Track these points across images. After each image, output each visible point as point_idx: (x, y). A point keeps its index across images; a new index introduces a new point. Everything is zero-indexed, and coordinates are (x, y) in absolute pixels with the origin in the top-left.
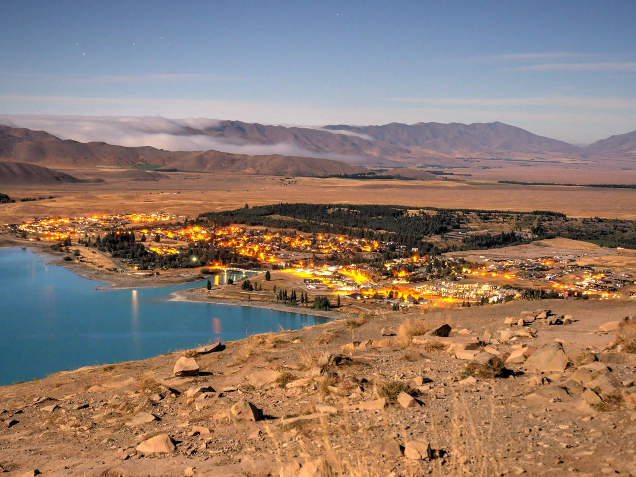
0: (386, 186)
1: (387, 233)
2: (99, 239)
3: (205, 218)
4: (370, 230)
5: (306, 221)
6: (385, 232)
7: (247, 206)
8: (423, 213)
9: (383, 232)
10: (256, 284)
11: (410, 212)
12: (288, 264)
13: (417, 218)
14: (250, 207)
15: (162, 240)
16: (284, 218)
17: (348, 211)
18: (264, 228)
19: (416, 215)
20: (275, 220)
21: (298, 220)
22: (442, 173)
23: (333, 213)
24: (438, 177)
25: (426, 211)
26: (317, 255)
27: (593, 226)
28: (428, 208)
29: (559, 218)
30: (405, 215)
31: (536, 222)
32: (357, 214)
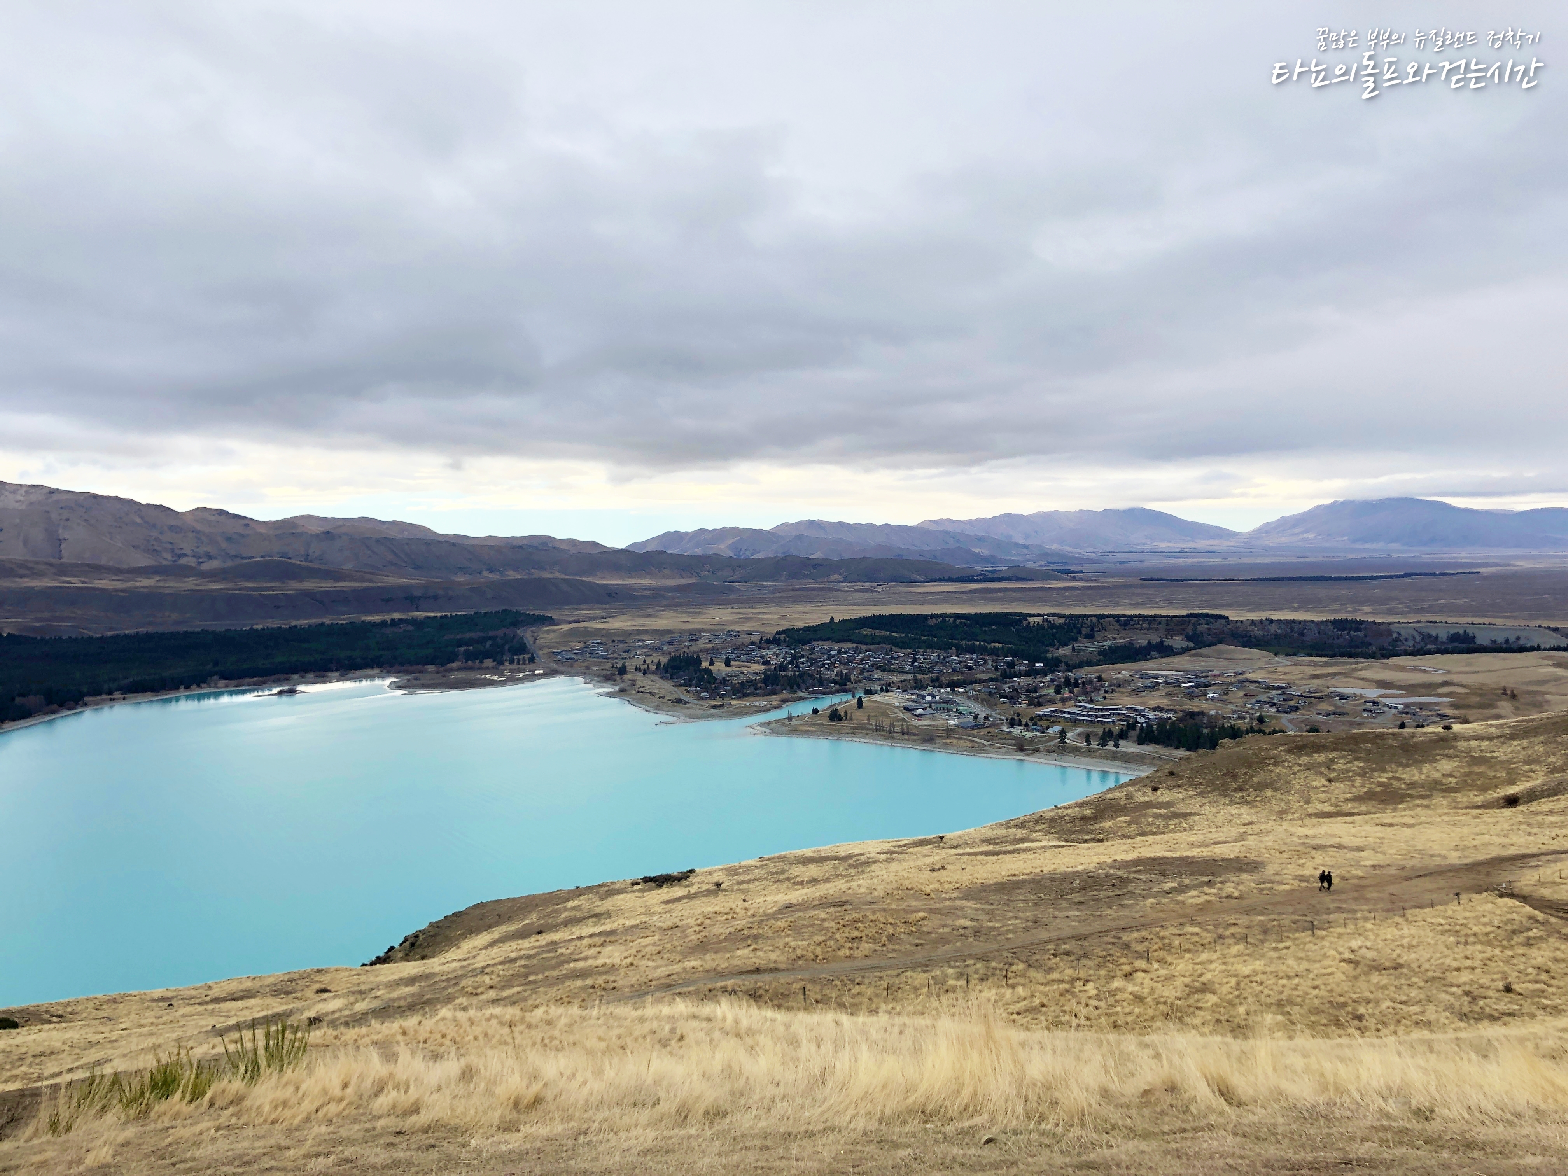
0: (1000, 590)
1: (1003, 647)
2: (659, 665)
3: (783, 637)
4: (982, 643)
5: (904, 635)
6: (1000, 645)
7: (832, 619)
8: (1048, 621)
9: (998, 645)
10: (846, 713)
11: (1031, 619)
13: (1039, 627)
14: (836, 620)
15: (732, 663)
16: (877, 633)
17: (955, 621)
18: (854, 645)
19: (1038, 624)
20: (867, 636)
21: (895, 635)
22: (1069, 571)
24: (1065, 576)
25: (1051, 619)
26: (919, 676)
27: (1263, 630)
28: (1054, 615)
29: (1220, 621)
30: (1025, 623)
31: (1190, 627)
32: (965, 624)
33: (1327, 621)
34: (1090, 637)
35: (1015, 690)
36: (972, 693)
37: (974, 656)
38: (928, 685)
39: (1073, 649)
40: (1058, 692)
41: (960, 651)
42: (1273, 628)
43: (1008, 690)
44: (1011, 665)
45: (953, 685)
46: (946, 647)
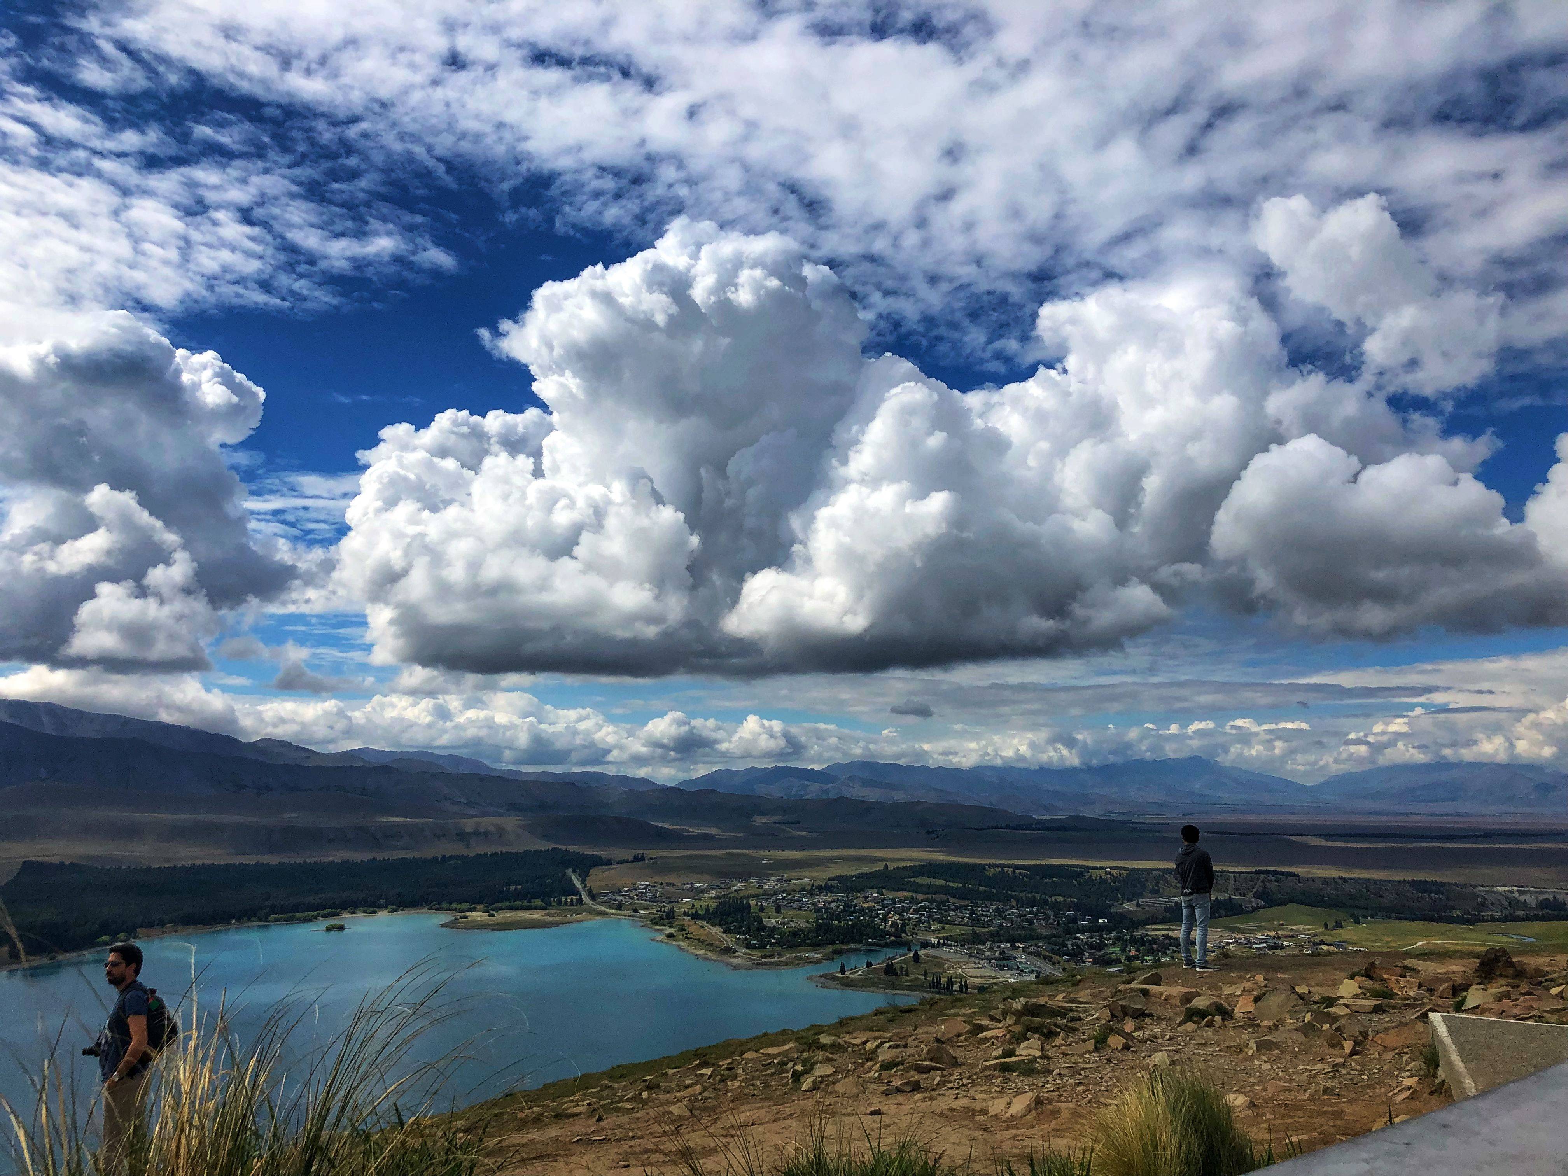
1: (1065, 900)
2: (707, 909)
3: (835, 883)
4: (1043, 896)
5: (961, 885)
6: (1062, 899)
7: (886, 868)
8: (1110, 873)
9: (1060, 899)
10: (901, 968)
11: (1093, 873)
12: (941, 941)
13: (1102, 881)
16: (932, 881)
18: (909, 894)
19: (1101, 877)
20: (922, 885)
21: (951, 884)
23: (994, 875)
25: (1114, 872)
26: (978, 930)
27: (1337, 889)
28: (1116, 868)
29: (1290, 878)
30: (1087, 876)
31: (1259, 884)
32: (1025, 875)
33: (1405, 881)
34: (1155, 892)
35: (1079, 947)
36: (1032, 949)
37: (1035, 909)
38: (987, 940)
39: (1138, 905)
40: (1123, 950)
41: (1021, 904)
42: (1348, 888)
43: (1070, 946)
44: (1073, 920)
45: (1013, 940)
46: (1006, 899)
